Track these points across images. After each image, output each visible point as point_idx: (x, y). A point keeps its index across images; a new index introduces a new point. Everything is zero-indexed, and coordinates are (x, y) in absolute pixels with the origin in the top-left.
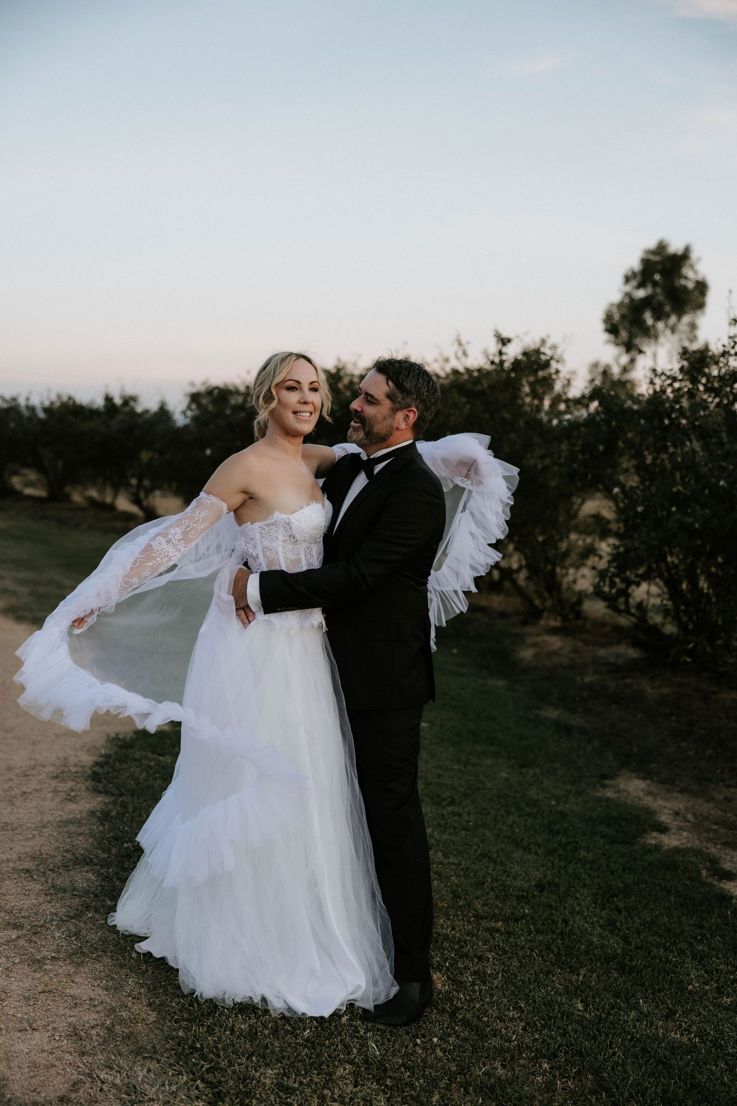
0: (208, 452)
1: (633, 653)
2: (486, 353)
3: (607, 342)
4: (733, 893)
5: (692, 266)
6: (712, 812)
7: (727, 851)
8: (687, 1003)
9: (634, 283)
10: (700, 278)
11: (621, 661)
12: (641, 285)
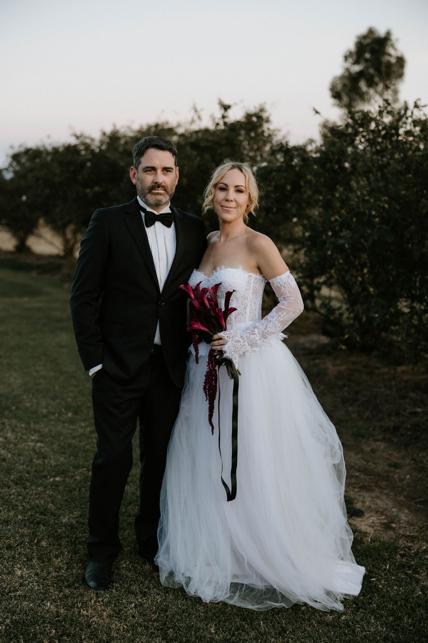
0: (24, 198)
1: (324, 340)
2: (213, 118)
3: (334, 105)
4: (358, 527)
5: (393, 46)
6: (358, 462)
7: (361, 493)
8: (297, 622)
9: (350, 60)
10: (399, 54)
11: (314, 346)
12: (357, 62)
